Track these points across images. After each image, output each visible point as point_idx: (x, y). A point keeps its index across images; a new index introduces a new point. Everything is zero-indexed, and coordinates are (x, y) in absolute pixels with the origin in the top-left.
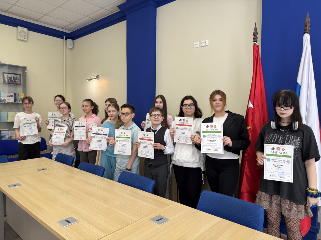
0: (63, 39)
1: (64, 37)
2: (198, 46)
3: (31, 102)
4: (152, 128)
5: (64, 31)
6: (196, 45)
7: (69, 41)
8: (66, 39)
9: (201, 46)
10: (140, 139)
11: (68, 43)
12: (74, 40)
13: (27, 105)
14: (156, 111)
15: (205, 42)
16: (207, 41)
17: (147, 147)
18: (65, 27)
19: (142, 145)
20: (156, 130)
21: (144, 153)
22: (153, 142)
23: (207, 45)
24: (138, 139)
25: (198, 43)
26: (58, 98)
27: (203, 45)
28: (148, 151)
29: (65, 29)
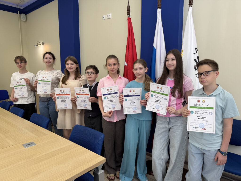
0: (18, 13)
1: (19, 12)
2: (105, 18)
3: (23, 61)
4: (88, 84)
5: (18, 8)
6: (104, 17)
7: (23, 15)
8: (20, 14)
9: (107, 18)
10: (77, 94)
11: (22, 17)
12: (27, 14)
13: (19, 64)
14: (89, 69)
15: (109, 15)
16: (110, 14)
17: (85, 101)
18: (19, 4)
19: (78, 99)
20: (92, 86)
21: (82, 105)
22: (89, 96)
23: (111, 17)
24: (76, 94)
25: (105, 16)
26: (48, 56)
27: (108, 17)
28: (86, 103)
29: (19, 6)
